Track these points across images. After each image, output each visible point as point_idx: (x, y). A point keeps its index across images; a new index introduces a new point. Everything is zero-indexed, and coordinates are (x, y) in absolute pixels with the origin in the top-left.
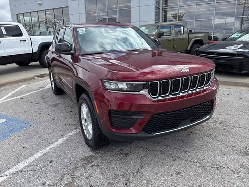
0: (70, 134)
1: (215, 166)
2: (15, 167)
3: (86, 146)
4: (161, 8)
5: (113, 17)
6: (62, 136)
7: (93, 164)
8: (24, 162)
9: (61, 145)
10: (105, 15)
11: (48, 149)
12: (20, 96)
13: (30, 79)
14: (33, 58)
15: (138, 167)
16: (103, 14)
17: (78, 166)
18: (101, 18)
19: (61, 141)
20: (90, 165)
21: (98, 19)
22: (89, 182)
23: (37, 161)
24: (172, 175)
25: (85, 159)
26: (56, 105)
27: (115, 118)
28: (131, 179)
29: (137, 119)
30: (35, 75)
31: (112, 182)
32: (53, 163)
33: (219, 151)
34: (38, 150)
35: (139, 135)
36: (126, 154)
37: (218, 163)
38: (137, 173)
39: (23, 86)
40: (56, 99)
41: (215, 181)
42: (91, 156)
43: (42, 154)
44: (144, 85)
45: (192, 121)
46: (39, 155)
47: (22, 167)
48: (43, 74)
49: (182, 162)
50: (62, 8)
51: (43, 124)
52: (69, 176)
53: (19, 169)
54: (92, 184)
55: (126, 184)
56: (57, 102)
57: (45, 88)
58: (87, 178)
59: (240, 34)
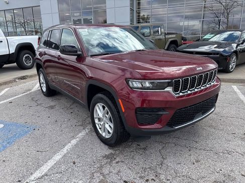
0: (80, 134)
1: (226, 152)
2: (38, 171)
3: (102, 144)
4: (135, 9)
5: (89, 18)
6: (73, 137)
7: (117, 160)
8: (45, 166)
9: (76, 145)
10: (80, 16)
11: (65, 150)
12: (8, 100)
13: (10, 82)
14: (10, 59)
15: (160, 159)
16: (78, 14)
17: (103, 164)
18: (76, 19)
19: (74, 142)
20: (114, 162)
21: (72, 20)
22: (121, 177)
23: (58, 163)
24: (194, 164)
25: (106, 157)
26: (52, 107)
27: (141, 114)
28: (159, 171)
29: (162, 115)
30: (15, 77)
31: (143, 175)
32: (76, 164)
33: (224, 139)
34: (55, 153)
35: (163, 130)
36: (145, 149)
37: (227, 149)
38: (161, 165)
39: (6, 89)
40: (49, 102)
41: (231, 164)
42: (112, 153)
43: (61, 156)
44: (169, 83)
45: (203, 114)
46: (58, 157)
47: (46, 171)
48: (24, 76)
49: (198, 151)
50: (32, 7)
51: (48, 127)
52: (98, 175)
53: (44, 173)
54: (124, 179)
55: (157, 176)
56: (52, 104)
57: (32, 91)
58: (117, 174)
59: (212, 35)
